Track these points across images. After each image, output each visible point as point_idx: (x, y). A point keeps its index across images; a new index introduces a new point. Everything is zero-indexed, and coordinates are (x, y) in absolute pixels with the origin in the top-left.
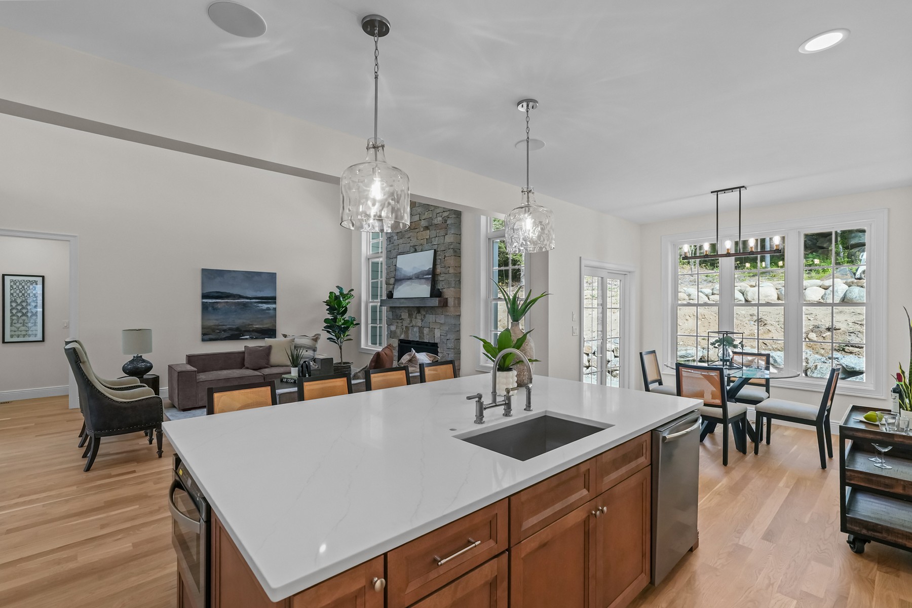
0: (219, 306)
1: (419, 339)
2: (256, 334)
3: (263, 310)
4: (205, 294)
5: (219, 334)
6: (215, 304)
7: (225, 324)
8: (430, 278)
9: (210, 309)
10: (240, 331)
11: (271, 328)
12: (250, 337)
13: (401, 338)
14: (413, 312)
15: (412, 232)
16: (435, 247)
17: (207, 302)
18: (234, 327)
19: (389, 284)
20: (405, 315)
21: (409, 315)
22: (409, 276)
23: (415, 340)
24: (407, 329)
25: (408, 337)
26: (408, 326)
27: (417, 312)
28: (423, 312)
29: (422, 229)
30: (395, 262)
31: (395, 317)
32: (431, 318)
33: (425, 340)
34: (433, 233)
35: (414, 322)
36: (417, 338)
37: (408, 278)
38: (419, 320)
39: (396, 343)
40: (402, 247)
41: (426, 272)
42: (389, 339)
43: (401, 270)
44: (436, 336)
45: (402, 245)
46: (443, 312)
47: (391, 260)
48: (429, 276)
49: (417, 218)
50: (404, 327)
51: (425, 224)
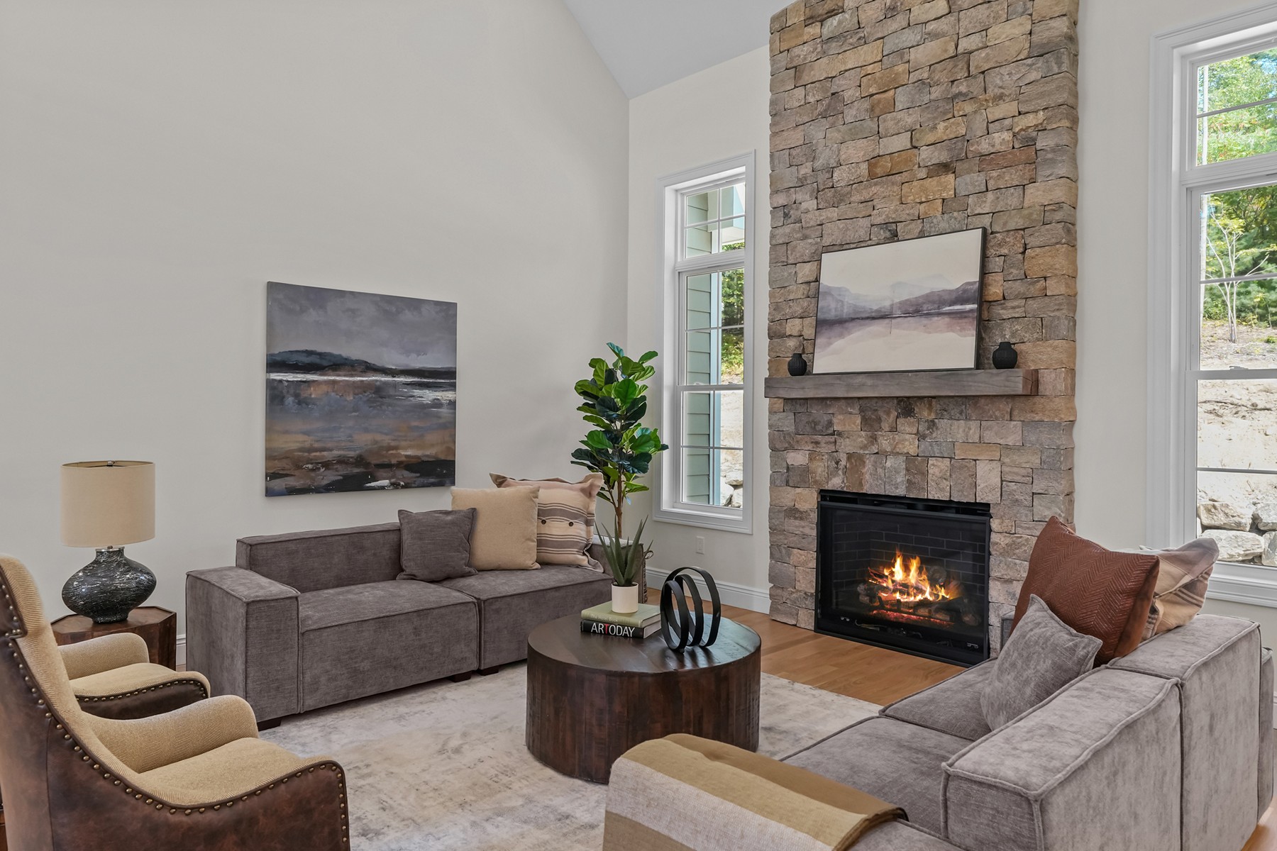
0: (314, 393)
1: (908, 489)
2: (406, 474)
3: (424, 407)
4: (278, 359)
5: (313, 474)
6: (303, 386)
7: (329, 445)
8: (971, 311)
9: (290, 400)
10: (367, 465)
11: (442, 457)
12: (392, 484)
13: (829, 487)
14: (881, 413)
15: (876, 184)
16: (986, 221)
17: (281, 381)
18: (352, 454)
19: (783, 336)
20: (848, 422)
21: (865, 421)
22: (877, 311)
23: (887, 493)
24: (856, 461)
25: (861, 484)
26: (862, 452)
27: (899, 414)
28: (925, 414)
29: (922, 173)
30: (807, 273)
31: (808, 429)
32: (958, 430)
33: (934, 494)
34: (971, 180)
35: (885, 443)
36: (897, 488)
37: (873, 314)
38: (907, 437)
39: (808, 500)
40: (838, 228)
41: (954, 296)
42: (780, 488)
43: (840, 295)
44: (981, 485)
45: (841, 224)
46: (1016, 413)
47: (792, 269)
48: (969, 306)
49: (902, 142)
50: (843, 457)
51: (938, 156)
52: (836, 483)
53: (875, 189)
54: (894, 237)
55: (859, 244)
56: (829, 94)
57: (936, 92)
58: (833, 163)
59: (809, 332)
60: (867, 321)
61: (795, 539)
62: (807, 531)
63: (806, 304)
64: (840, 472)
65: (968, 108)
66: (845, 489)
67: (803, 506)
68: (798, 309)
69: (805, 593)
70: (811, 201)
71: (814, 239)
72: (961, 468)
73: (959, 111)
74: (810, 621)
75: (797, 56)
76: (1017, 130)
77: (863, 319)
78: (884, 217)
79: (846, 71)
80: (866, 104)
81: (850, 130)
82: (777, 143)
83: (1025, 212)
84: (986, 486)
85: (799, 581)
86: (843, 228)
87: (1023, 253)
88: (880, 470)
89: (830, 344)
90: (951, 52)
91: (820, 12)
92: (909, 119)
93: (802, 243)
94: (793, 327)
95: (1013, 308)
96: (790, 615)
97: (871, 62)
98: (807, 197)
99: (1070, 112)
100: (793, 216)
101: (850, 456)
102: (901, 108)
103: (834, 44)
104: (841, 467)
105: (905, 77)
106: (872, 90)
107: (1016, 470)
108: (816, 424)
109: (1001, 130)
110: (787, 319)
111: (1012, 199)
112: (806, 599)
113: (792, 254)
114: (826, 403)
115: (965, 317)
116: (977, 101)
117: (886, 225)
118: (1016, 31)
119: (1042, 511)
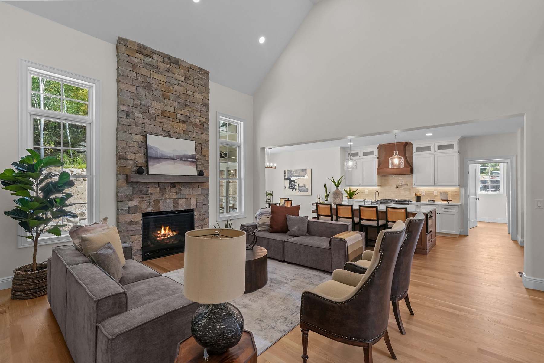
1: (173, 208)
8: (195, 161)
13: (147, 211)
14: (166, 187)
15: (164, 118)
16: (196, 140)
19: (126, 159)
20: (155, 190)
21: (160, 189)
22: (169, 157)
23: (167, 210)
24: (157, 202)
25: (159, 209)
26: (159, 199)
27: (171, 187)
28: (179, 187)
29: (178, 121)
30: (138, 138)
31: (138, 192)
32: (187, 191)
33: (180, 208)
34: (191, 128)
35: (167, 196)
36: (170, 208)
37: (168, 158)
38: (174, 193)
39: (138, 217)
40: (151, 127)
41: (190, 157)
42: (125, 215)
43: (156, 149)
44: (192, 204)
45: (152, 126)
46: (199, 186)
47: (130, 135)
48: (194, 160)
49: (172, 109)
50: (152, 201)
51: (182, 118)
52: (150, 210)
53: (164, 120)
54: (169, 136)
55: (158, 135)
56: (147, 82)
57: (181, 101)
58: (148, 105)
59: (140, 159)
60: (167, 159)
61: (133, 232)
62: (138, 228)
63: (137, 149)
64: (151, 206)
65: (189, 109)
66: (153, 212)
67: (135, 220)
68: (134, 150)
69: (137, 250)
70: (140, 114)
71: (141, 128)
72: (187, 201)
73: (187, 109)
74: (140, 259)
75: (133, 60)
76: (200, 120)
77: (165, 158)
78: (167, 129)
79: (154, 78)
80: (161, 93)
81: (156, 98)
82: (124, 86)
83: (202, 140)
84: (193, 204)
85: (135, 247)
86: (153, 128)
87: (201, 149)
88: (165, 204)
89: (155, 165)
90: (185, 92)
91: (144, 52)
92: (174, 104)
93: (135, 128)
94: (132, 156)
95: (199, 162)
97: (162, 81)
98: (138, 112)
100: (131, 117)
101: (154, 201)
102: (171, 100)
103: (148, 67)
104: (151, 204)
105: (173, 92)
106: (163, 89)
107: (200, 200)
108: (142, 191)
109: (197, 118)
110: (128, 153)
111: (199, 136)
112: (138, 252)
113: (131, 130)
114: (146, 184)
115: (194, 163)
116: (191, 109)
117: (167, 131)
118: (200, 97)
119: (205, 208)
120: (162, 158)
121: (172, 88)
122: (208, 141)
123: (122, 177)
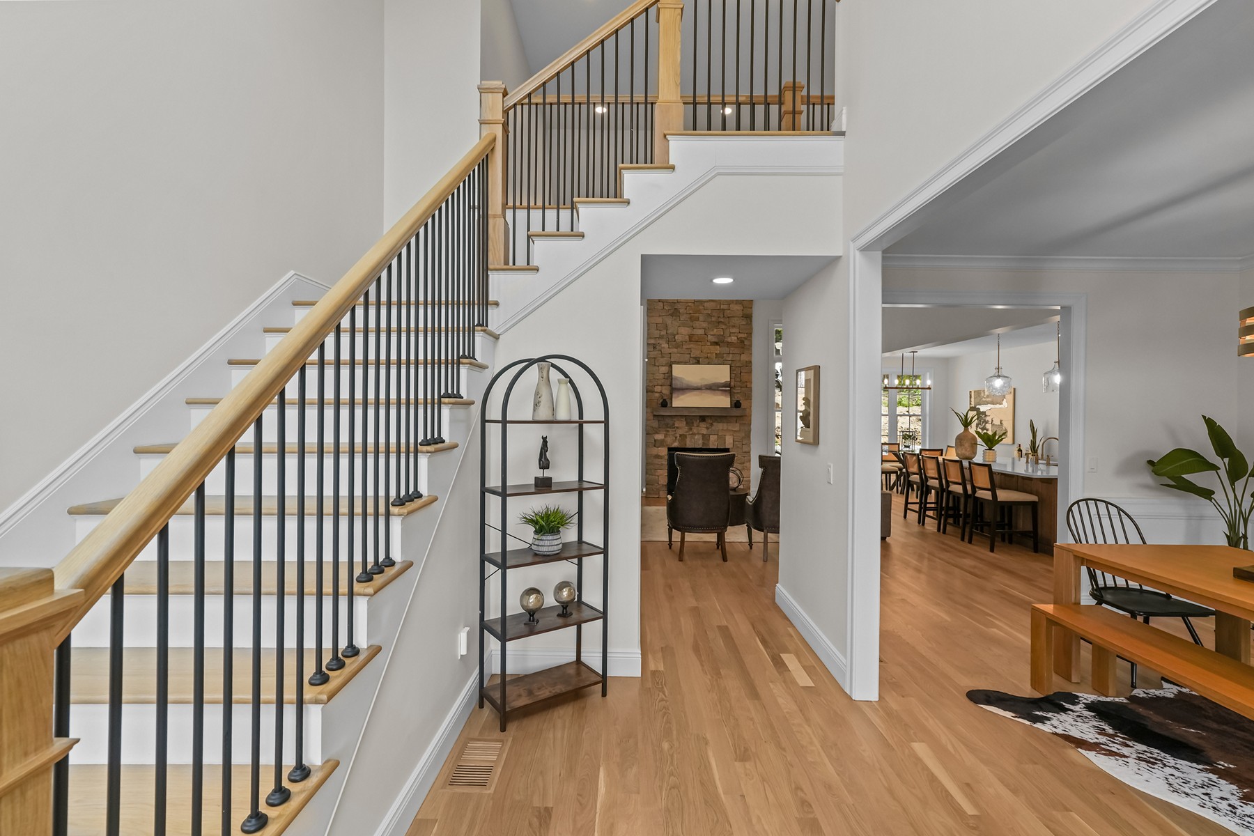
14: (693, 421)
16: (731, 363)
19: (653, 392)
20: (681, 424)
21: (687, 423)
23: (695, 447)
24: (683, 437)
25: (686, 445)
26: (686, 434)
27: (700, 421)
28: (710, 421)
29: (709, 344)
30: (664, 370)
31: (664, 426)
32: (719, 426)
33: (712, 446)
34: (726, 350)
35: (695, 431)
36: (699, 445)
37: (695, 388)
38: (703, 428)
39: (664, 452)
43: (681, 380)
44: (727, 442)
46: (738, 421)
47: (657, 368)
48: (727, 389)
49: (701, 332)
50: (678, 436)
51: (714, 339)
52: (676, 445)
53: (692, 345)
54: (698, 363)
55: (685, 363)
57: (713, 319)
58: (675, 333)
59: (666, 391)
60: (693, 390)
61: (658, 466)
62: (664, 463)
63: (663, 381)
64: (676, 441)
65: (724, 327)
66: (678, 447)
67: (661, 454)
68: (660, 383)
69: (663, 485)
70: (666, 345)
72: (720, 438)
73: (721, 327)
74: (665, 495)
76: (740, 337)
77: (691, 389)
78: (695, 355)
79: (681, 302)
80: (689, 316)
81: (682, 323)
82: (651, 320)
83: (742, 362)
84: (729, 442)
85: (660, 481)
86: (678, 357)
87: (740, 374)
88: (693, 439)
89: (678, 397)
90: (719, 308)
92: (705, 325)
93: (662, 359)
94: (658, 389)
95: (736, 390)
96: (656, 494)
97: (690, 302)
98: (664, 342)
99: (750, 334)
100: (657, 348)
101: (681, 436)
102: (701, 320)
104: (678, 439)
106: (691, 312)
107: (738, 438)
108: (667, 424)
109: (734, 336)
110: (655, 386)
111: (737, 357)
113: (658, 362)
114: (670, 417)
115: (726, 392)
116: (726, 325)
117: (695, 358)
118: (739, 308)
119: (745, 448)
120: (687, 389)
121: (701, 307)
122: (751, 362)
123: (649, 410)
